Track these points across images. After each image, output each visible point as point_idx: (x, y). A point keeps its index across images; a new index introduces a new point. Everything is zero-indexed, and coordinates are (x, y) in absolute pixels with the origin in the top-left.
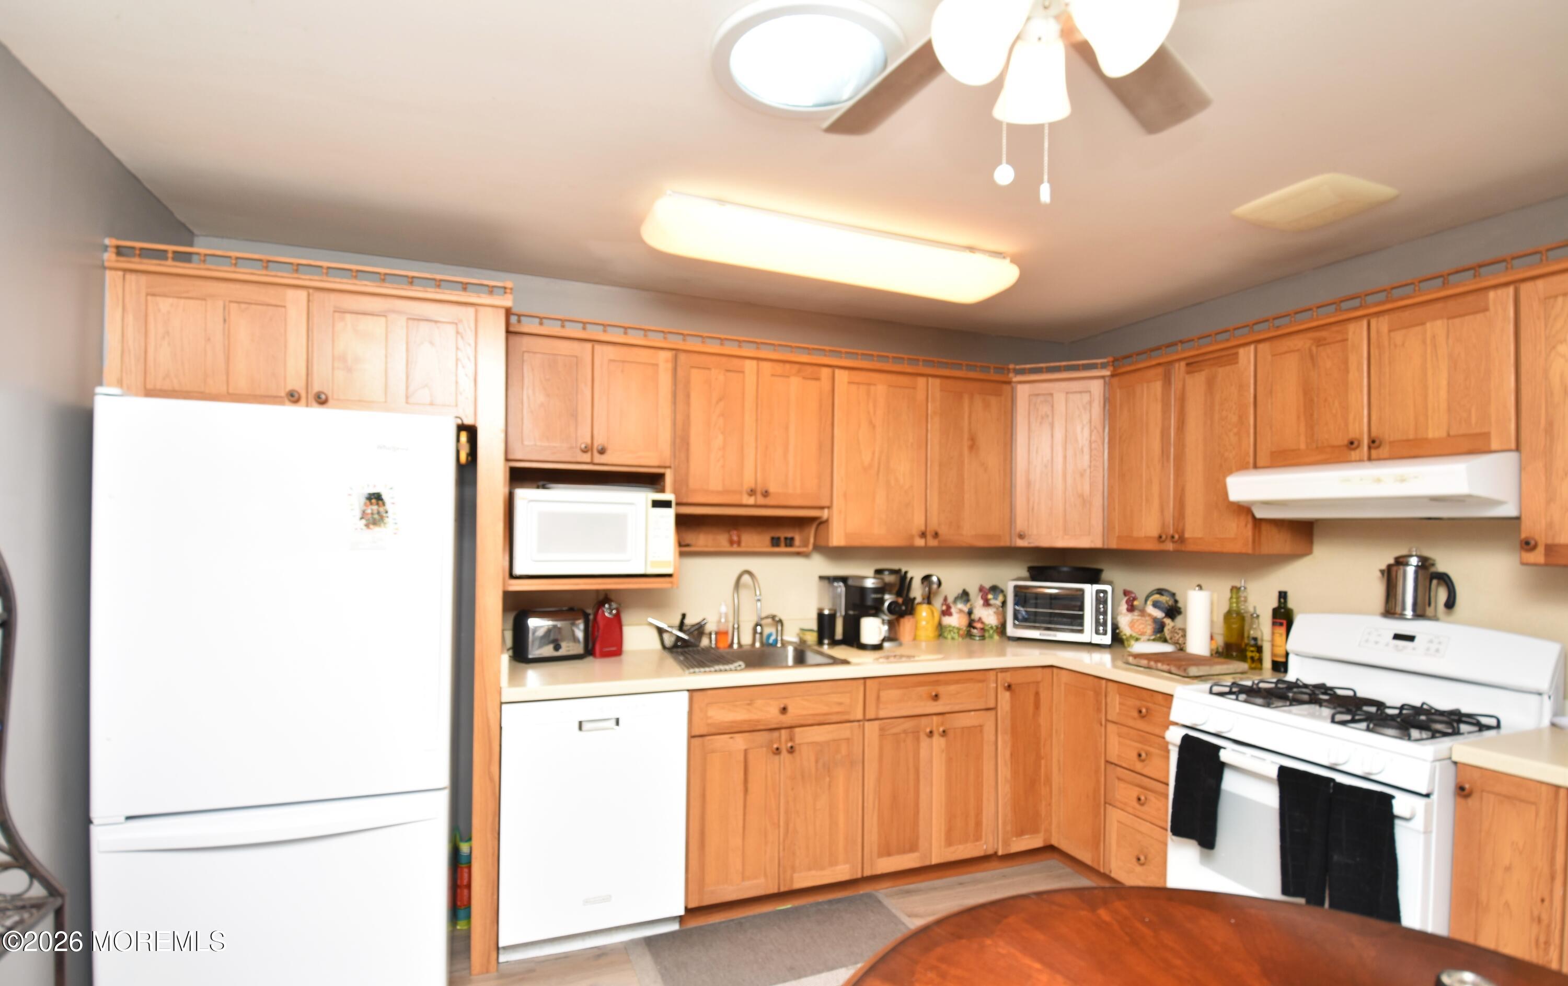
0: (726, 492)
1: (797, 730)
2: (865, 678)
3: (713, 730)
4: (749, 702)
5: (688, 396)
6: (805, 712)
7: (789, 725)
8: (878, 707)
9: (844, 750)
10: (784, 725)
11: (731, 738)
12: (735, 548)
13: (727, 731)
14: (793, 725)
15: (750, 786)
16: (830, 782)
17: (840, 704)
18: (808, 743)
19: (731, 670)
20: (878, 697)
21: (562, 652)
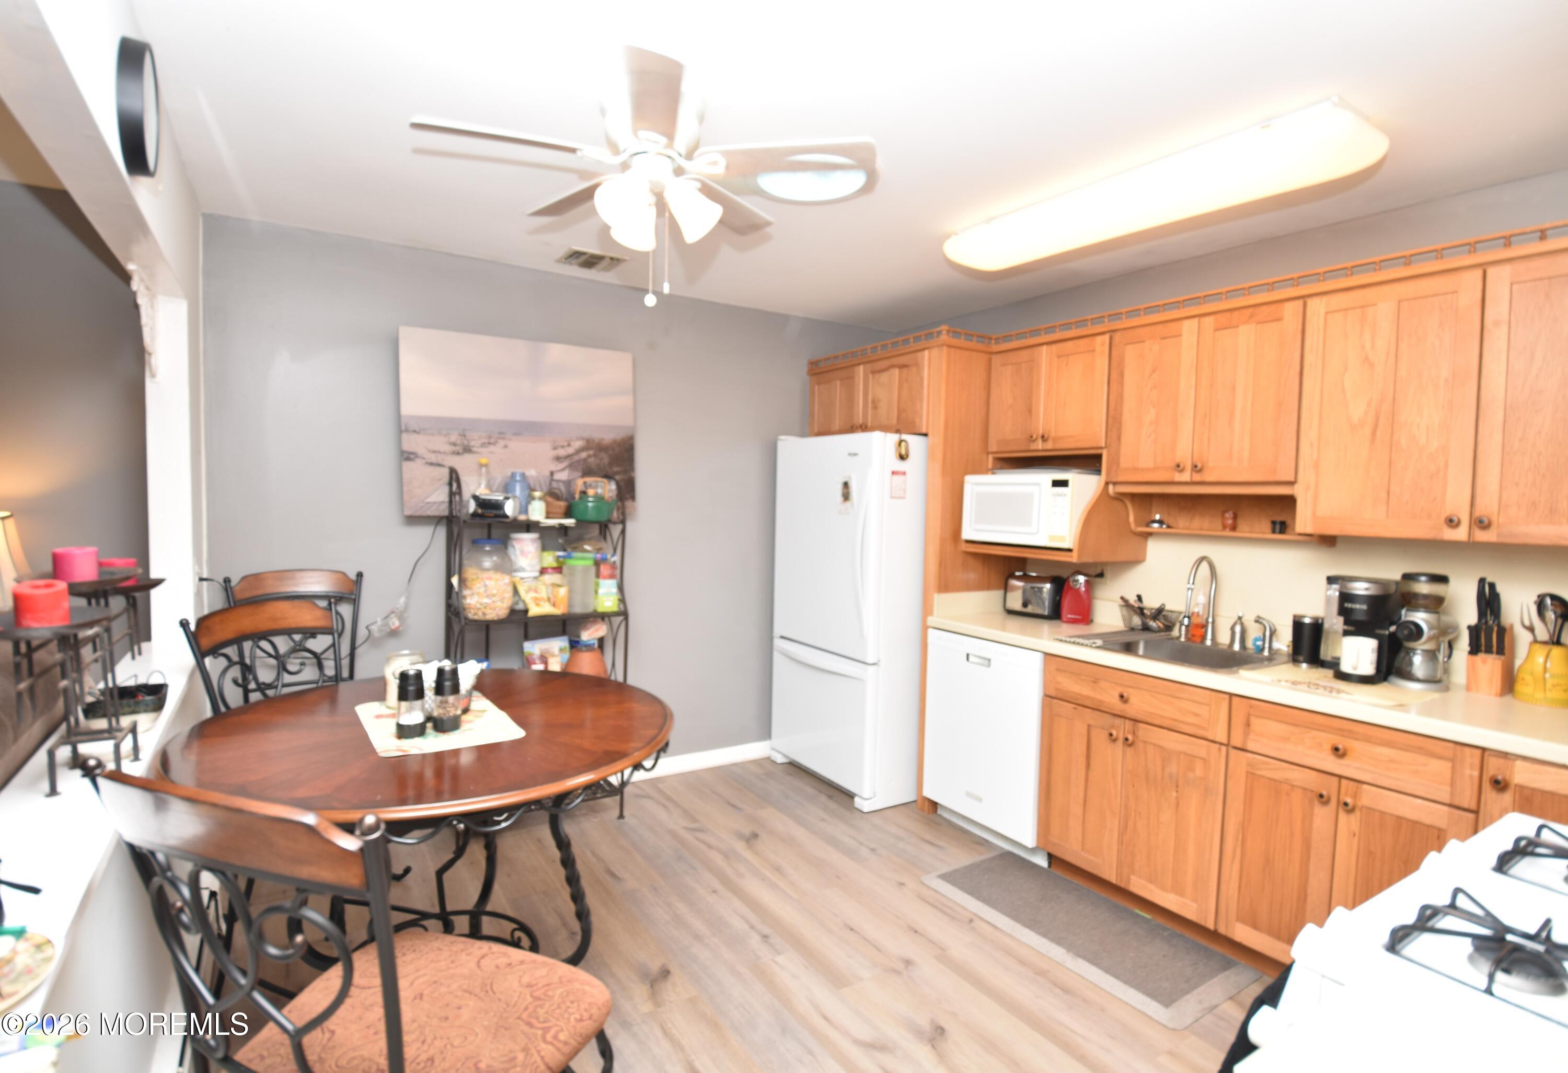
0: (1156, 469)
1: (1141, 725)
2: (1231, 695)
3: (1060, 696)
4: (1094, 680)
5: (1122, 375)
6: (1152, 710)
7: (1134, 717)
8: (1246, 734)
9: (1199, 772)
10: (1128, 716)
11: (1075, 708)
12: (1228, 533)
13: (1073, 701)
14: (1138, 719)
15: (1092, 762)
16: (1177, 798)
17: (1197, 715)
18: (1154, 745)
19: (1087, 645)
20: (1248, 724)
21: (1030, 609)
